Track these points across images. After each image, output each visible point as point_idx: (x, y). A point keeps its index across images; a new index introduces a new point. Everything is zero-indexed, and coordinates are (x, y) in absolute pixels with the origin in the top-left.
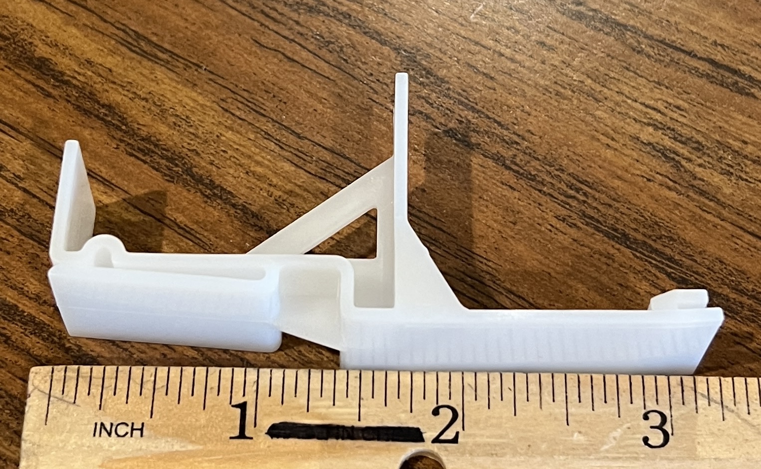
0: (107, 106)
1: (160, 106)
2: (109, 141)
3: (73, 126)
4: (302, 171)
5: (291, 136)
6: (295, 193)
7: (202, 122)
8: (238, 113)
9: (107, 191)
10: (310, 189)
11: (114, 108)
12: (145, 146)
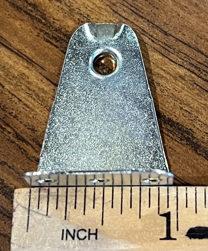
0: (33, 5)
1: (69, 7)
2: (32, 30)
3: (9, 18)
4: (166, 59)
5: (160, 34)
6: (161, 75)
7: (98, 20)
8: (124, 15)
9: (29, 66)
10: (171, 73)
11: (38, 7)
12: (57, 36)
